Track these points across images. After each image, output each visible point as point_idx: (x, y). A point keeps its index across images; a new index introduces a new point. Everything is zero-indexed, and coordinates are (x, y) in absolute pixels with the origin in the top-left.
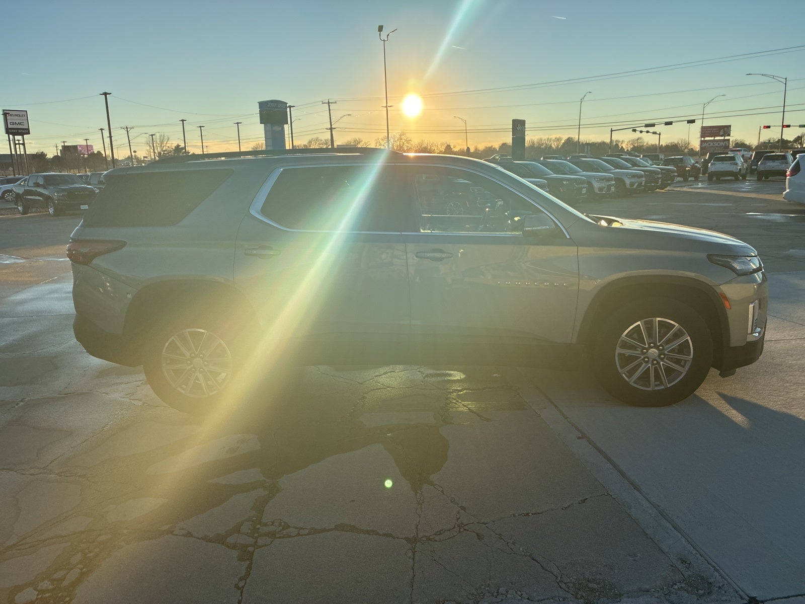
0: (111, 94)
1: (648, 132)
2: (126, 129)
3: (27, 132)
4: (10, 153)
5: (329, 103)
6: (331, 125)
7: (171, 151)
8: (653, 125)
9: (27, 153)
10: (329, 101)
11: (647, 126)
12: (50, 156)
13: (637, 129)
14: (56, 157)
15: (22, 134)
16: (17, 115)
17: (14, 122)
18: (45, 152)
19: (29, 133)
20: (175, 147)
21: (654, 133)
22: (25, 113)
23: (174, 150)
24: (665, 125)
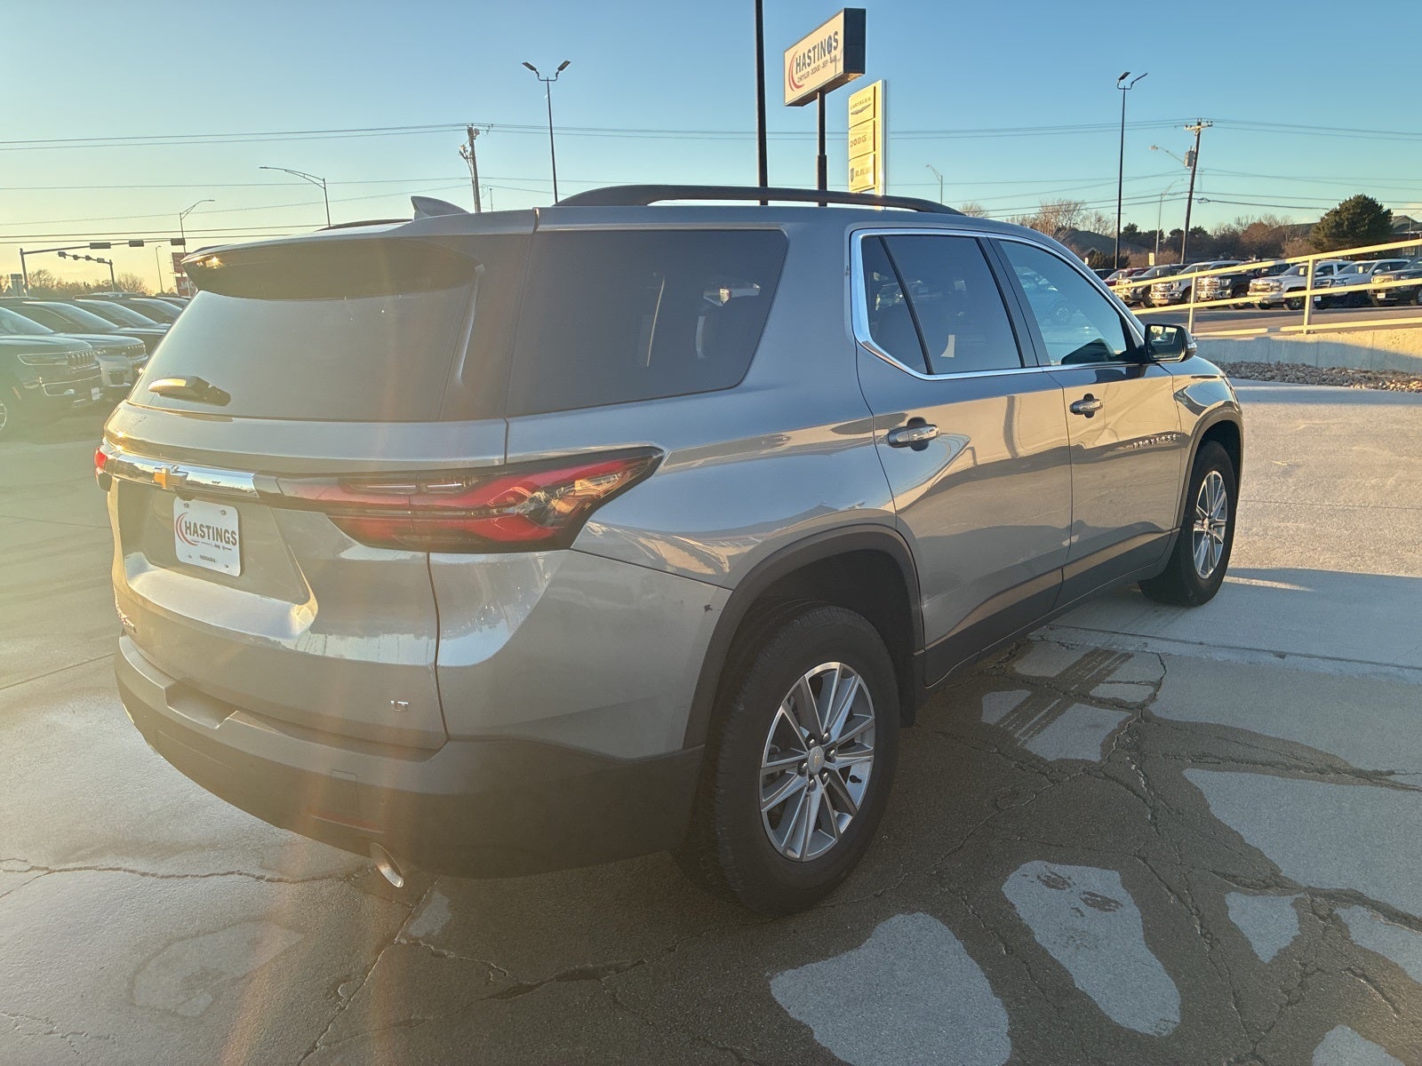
1: (88, 258)
8: (107, 246)
11: (94, 246)
13: (67, 252)
21: (100, 261)
24: (130, 246)
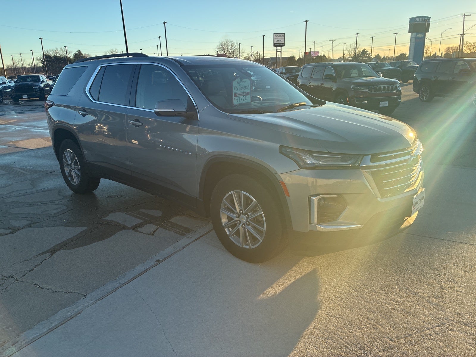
0: (309, 21)
2: (332, 41)
3: (283, 45)
4: (276, 57)
5: (464, 16)
6: (463, 32)
7: (359, 53)
9: (282, 56)
10: (464, 14)
12: (297, 58)
14: (300, 59)
15: (281, 46)
16: (279, 36)
17: (278, 39)
18: (295, 56)
19: (284, 46)
20: (363, 51)
22: (283, 35)
23: (361, 53)
